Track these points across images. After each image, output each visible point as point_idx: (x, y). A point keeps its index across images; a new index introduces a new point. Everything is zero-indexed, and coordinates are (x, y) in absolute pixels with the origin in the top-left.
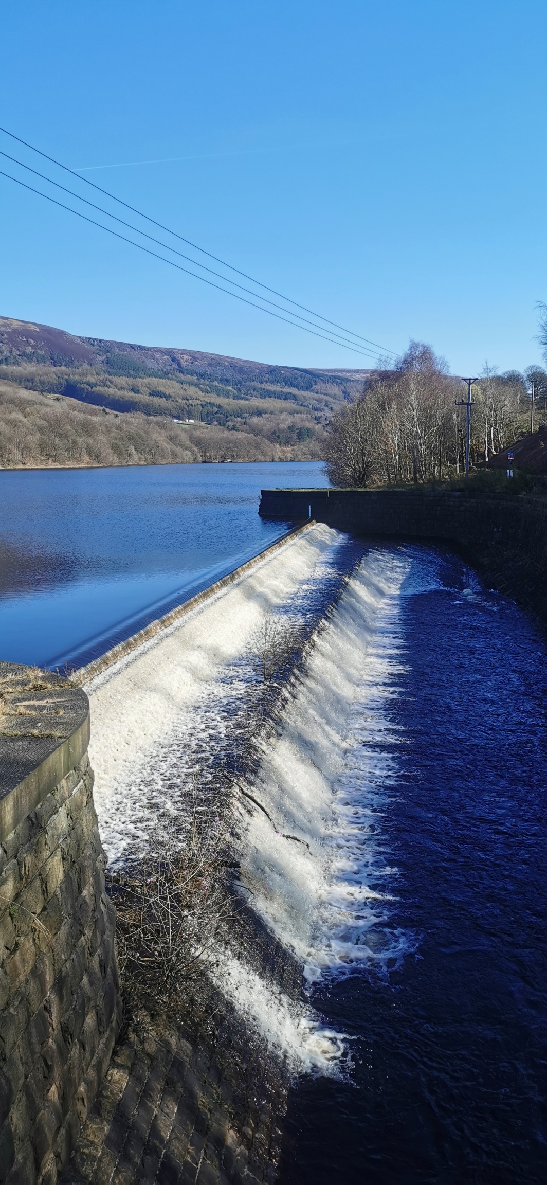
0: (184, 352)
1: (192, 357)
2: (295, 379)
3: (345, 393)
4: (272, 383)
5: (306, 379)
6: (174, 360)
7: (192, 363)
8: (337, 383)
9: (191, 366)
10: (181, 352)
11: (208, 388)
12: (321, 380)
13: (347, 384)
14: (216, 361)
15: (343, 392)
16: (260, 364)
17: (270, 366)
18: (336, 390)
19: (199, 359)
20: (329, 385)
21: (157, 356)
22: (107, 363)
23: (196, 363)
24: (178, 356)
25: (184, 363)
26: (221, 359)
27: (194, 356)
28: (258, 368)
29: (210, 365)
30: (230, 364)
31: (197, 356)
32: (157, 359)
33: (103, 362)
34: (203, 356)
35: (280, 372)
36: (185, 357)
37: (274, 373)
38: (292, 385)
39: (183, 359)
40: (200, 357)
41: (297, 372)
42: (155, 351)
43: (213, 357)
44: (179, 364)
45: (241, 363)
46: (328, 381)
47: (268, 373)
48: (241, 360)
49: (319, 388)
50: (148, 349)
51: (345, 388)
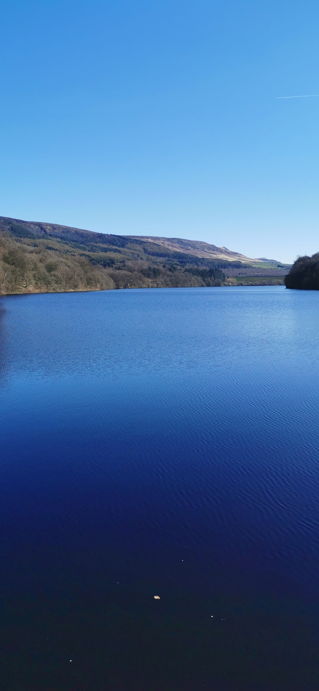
0: (47, 224)
1: (53, 227)
2: (115, 241)
3: (144, 249)
4: (102, 243)
5: (121, 241)
6: (42, 229)
7: (53, 231)
8: (139, 244)
9: (52, 233)
10: (45, 224)
11: (73, 245)
12: (129, 241)
13: (145, 244)
14: (67, 230)
15: (143, 248)
16: (92, 232)
17: (98, 233)
18: (138, 247)
19: (56, 228)
20: (134, 244)
21: (32, 226)
22: (12, 230)
23: (55, 231)
24: (44, 227)
25: (48, 231)
26: (69, 229)
27: (54, 227)
28: (92, 235)
29: (63, 232)
30: (75, 232)
31: (55, 227)
32: (32, 228)
33: (9, 229)
34: (59, 227)
35: (105, 237)
36: (48, 227)
37: (101, 237)
38: (113, 245)
39: (47, 228)
40: (57, 227)
41: (115, 237)
42: (31, 224)
43: (65, 228)
44: (45, 231)
45: (81, 231)
46: (133, 242)
47: (98, 238)
48: (81, 230)
49: (129, 246)
50: (26, 222)
51: (144, 246)
